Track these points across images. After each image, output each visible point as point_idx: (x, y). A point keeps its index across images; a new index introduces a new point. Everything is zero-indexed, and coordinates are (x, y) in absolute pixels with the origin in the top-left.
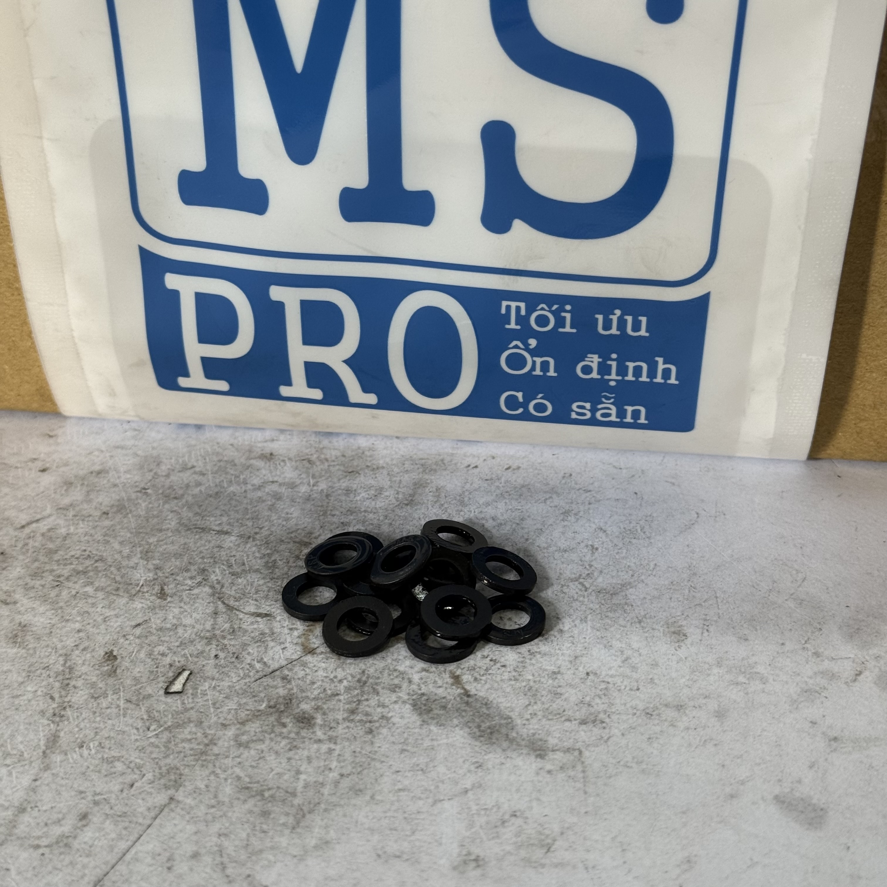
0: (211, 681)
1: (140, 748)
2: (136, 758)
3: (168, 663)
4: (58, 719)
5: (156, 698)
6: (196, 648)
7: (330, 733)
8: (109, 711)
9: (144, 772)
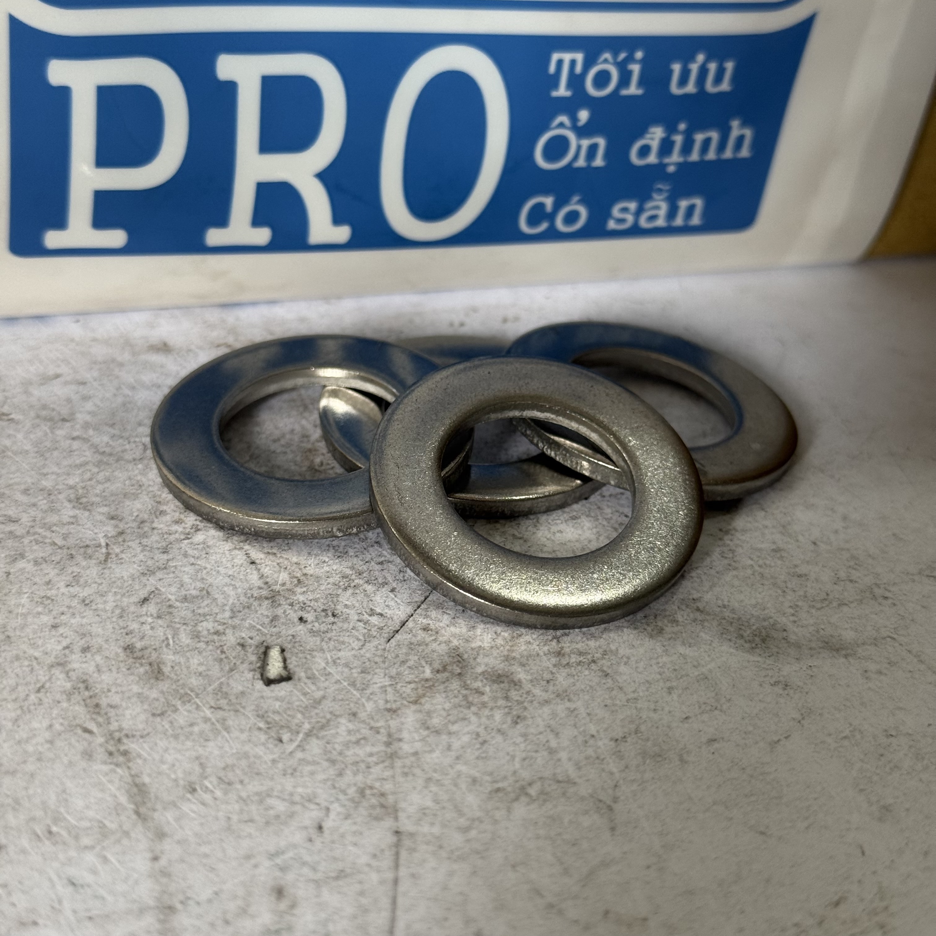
0: (321, 655)
1: (289, 771)
2: (294, 787)
3: (235, 643)
4: (121, 759)
5: (256, 694)
6: (262, 614)
7: (551, 688)
8: (196, 729)
9: (324, 804)
